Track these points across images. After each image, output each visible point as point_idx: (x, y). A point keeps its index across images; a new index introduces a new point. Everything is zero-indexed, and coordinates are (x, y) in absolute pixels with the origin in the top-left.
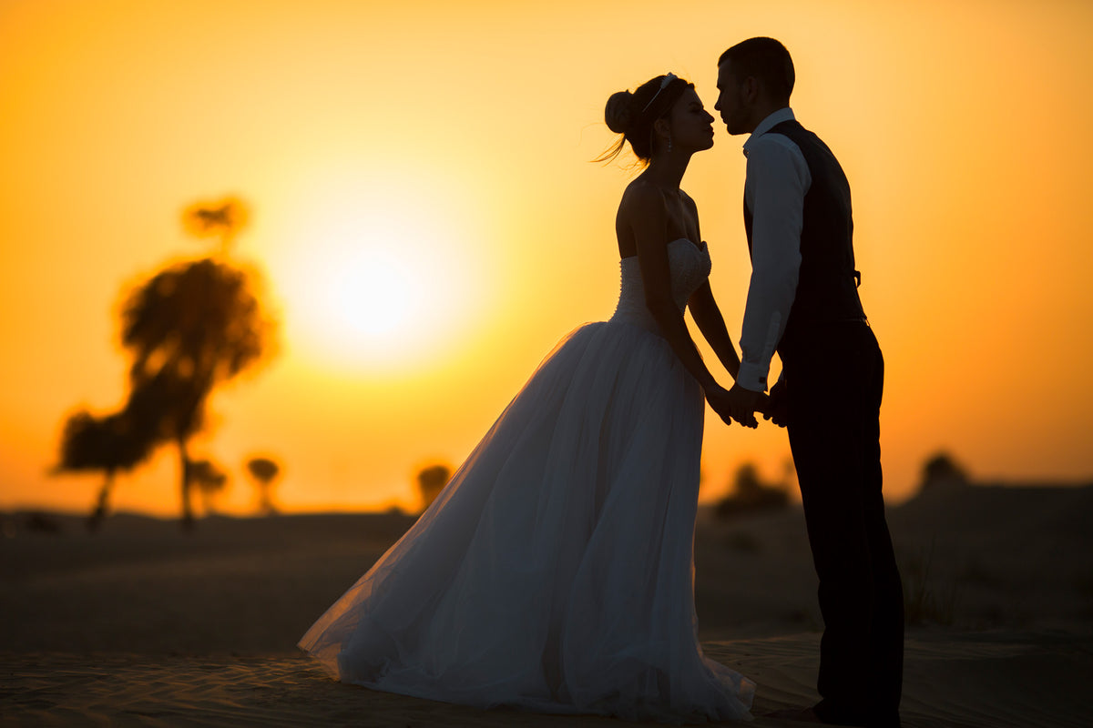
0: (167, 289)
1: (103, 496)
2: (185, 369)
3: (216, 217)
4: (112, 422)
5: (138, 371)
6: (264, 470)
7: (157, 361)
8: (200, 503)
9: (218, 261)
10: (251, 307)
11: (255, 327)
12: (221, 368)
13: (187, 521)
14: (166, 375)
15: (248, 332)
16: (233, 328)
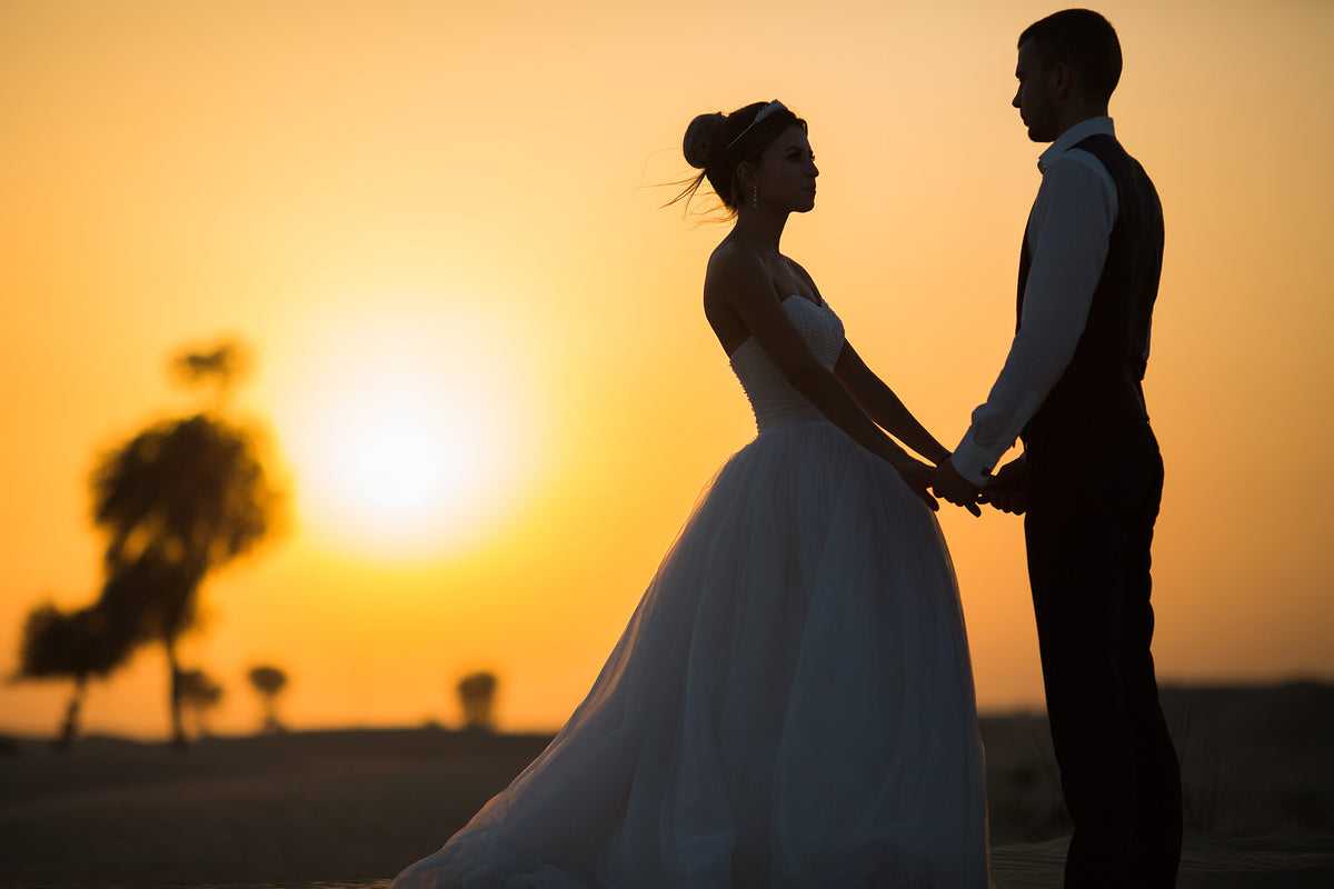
0: (149, 454)
1: (73, 709)
2: (173, 552)
3: (208, 363)
4: (83, 617)
5: (114, 556)
6: (268, 680)
7: (137, 543)
8: (193, 723)
9: (212, 419)
10: (253, 473)
11: (259, 499)
12: (218, 548)
13: (178, 743)
14: (149, 560)
15: (250, 505)
16: (232, 497)
